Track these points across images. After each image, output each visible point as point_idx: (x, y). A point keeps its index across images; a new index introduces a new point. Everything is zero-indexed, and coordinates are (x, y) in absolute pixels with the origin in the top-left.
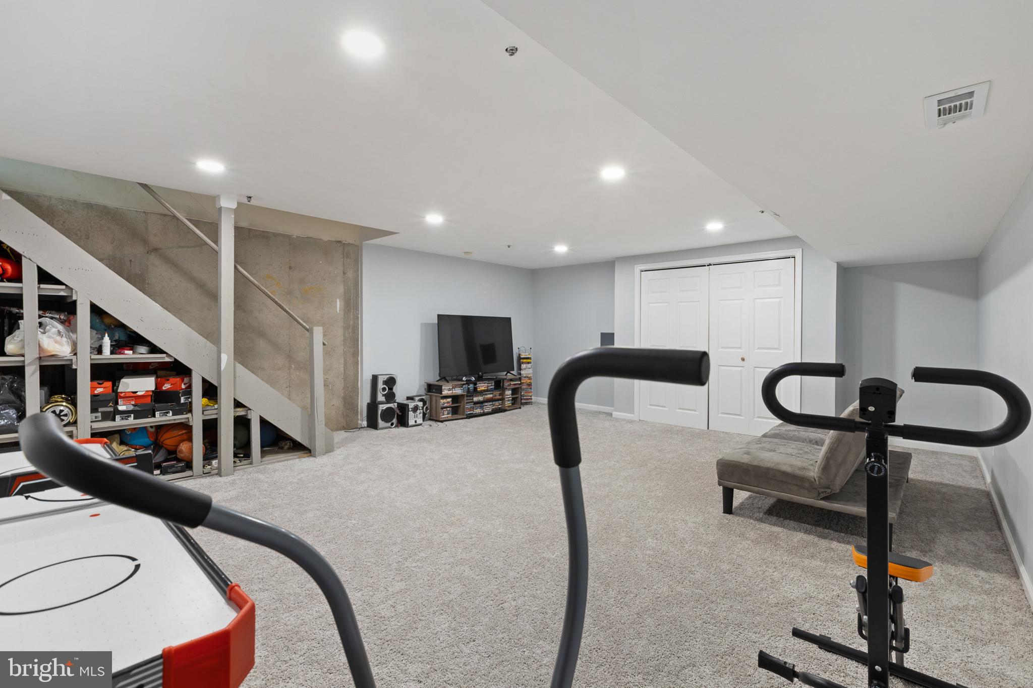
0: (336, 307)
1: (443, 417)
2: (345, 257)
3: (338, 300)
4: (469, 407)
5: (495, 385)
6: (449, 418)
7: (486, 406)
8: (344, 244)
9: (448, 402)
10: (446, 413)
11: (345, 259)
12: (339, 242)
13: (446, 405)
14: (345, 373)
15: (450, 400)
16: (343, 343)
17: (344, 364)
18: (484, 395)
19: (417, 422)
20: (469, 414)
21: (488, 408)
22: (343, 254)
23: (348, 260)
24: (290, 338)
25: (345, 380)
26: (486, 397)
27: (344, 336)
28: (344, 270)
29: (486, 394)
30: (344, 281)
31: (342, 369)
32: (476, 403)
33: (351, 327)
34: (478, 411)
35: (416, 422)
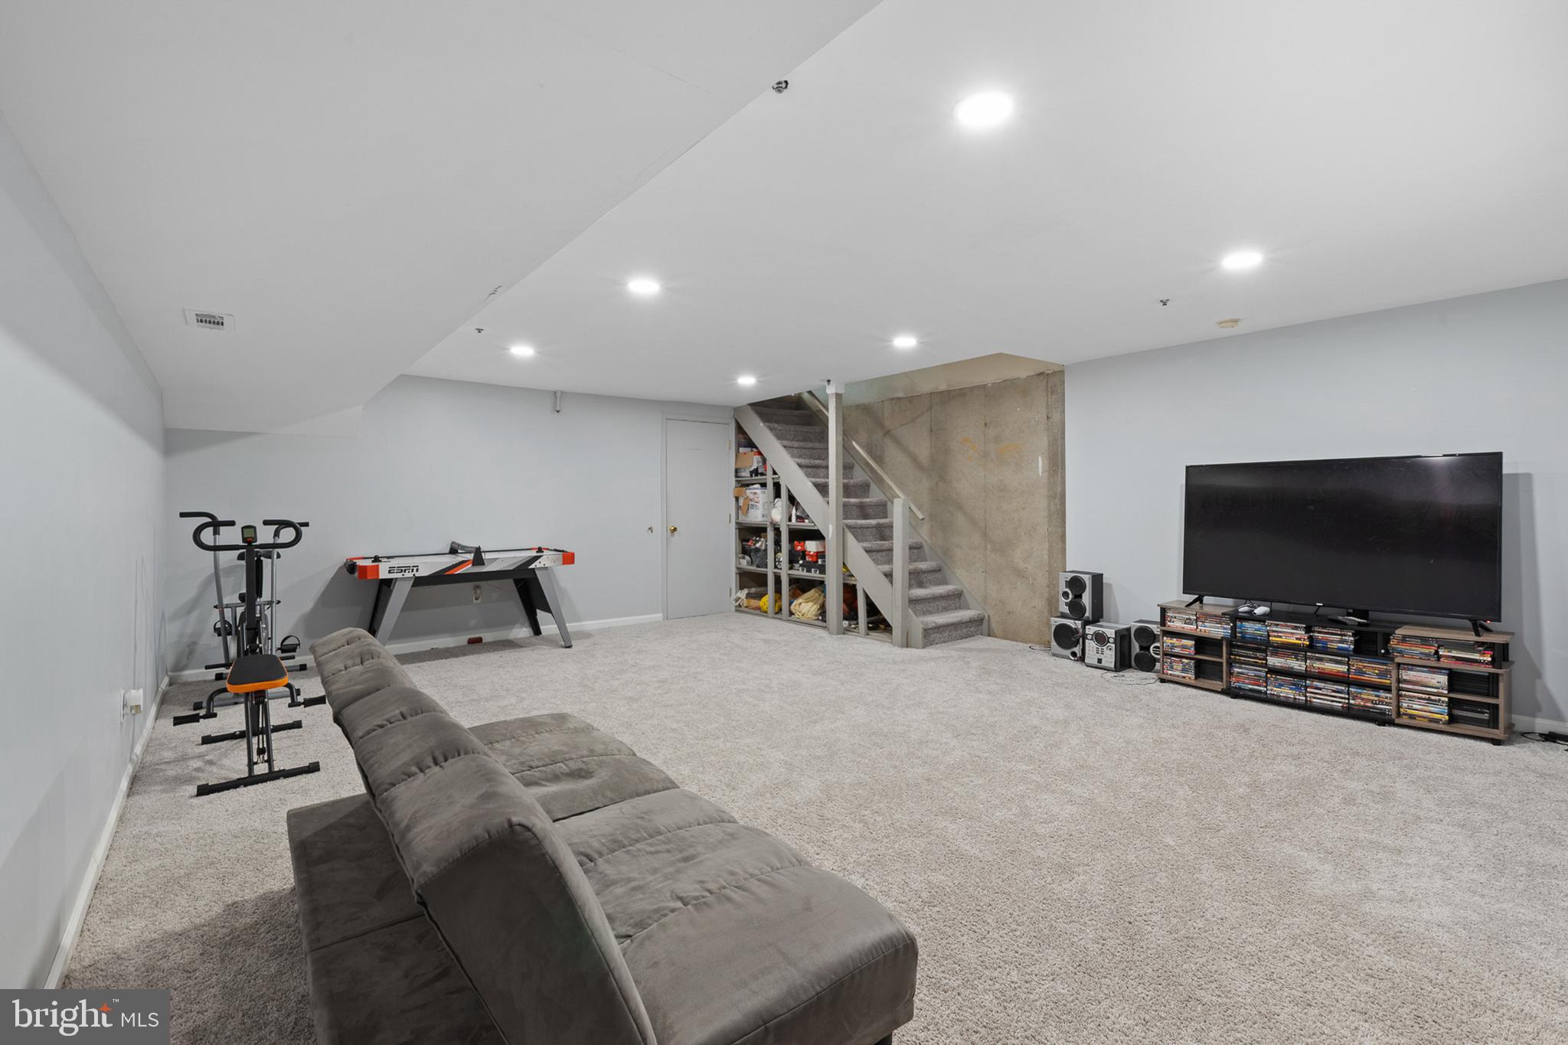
0: (1038, 468)
1: (1170, 672)
2: (1049, 394)
3: (1040, 458)
4: (1251, 673)
5: (1356, 643)
6: (1186, 681)
7: (1317, 688)
8: (1048, 374)
9: (1184, 647)
10: (1180, 667)
11: (1049, 396)
12: (1042, 373)
13: (1177, 650)
14: (1049, 563)
15: (1191, 643)
16: (1047, 519)
17: (1049, 550)
18: (1311, 658)
19: (1103, 661)
20: (1251, 690)
21: (1326, 694)
22: (1047, 389)
23: (1054, 396)
24: (985, 512)
25: (1049, 574)
26: (1317, 665)
27: (1049, 510)
28: (1048, 412)
29: (1321, 660)
30: (1048, 430)
31: (1046, 557)
32: (1274, 671)
33: (1058, 496)
34: (1286, 692)
35: (1100, 661)
